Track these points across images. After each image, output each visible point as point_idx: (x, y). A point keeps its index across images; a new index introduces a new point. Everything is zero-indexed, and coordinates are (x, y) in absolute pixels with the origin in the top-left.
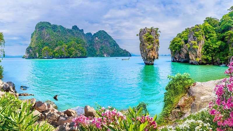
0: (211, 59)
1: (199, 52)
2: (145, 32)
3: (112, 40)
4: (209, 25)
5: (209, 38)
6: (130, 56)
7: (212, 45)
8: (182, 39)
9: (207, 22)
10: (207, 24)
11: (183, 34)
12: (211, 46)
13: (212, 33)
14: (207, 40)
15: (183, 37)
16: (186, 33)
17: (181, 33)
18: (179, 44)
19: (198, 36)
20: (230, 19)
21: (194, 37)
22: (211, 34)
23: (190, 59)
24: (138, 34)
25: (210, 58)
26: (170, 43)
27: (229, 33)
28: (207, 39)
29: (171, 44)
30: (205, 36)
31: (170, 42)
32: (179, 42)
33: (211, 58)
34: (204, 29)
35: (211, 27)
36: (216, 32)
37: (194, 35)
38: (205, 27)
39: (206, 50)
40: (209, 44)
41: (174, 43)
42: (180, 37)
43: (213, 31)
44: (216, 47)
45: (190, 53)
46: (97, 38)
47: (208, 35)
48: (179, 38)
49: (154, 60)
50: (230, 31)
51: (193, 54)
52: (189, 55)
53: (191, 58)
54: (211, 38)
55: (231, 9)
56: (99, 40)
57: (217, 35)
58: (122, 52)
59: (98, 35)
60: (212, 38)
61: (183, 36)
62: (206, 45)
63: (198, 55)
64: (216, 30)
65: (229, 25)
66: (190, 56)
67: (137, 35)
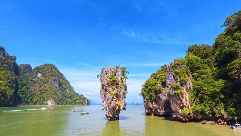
0: (210, 111)
1: (186, 100)
2: (108, 72)
3: (64, 80)
4: (195, 57)
5: (198, 77)
6: (89, 104)
7: (206, 88)
8: (158, 80)
9: (191, 53)
10: (192, 56)
11: (159, 73)
12: (204, 90)
13: (203, 68)
14: (196, 80)
15: (158, 79)
16: (163, 72)
17: (156, 72)
18: (154, 88)
19: (180, 75)
20: (230, 41)
21: (174, 78)
22: (202, 70)
23: (172, 111)
24: (100, 75)
25: (207, 110)
26: (142, 87)
27: (234, 64)
28: (195, 78)
29: (144, 89)
30: (192, 74)
31: (142, 85)
32: (153, 86)
33: (209, 109)
34: (189, 64)
35: (199, 59)
36: (209, 65)
37: (174, 74)
38: (189, 61)
39: (197, 96)
40: (200, 86)
41: (147, 87)
42: (155, 78)
43: (204, 64)
44: (216, 91)
45: (171, 102)
46: (39, 75)
47: (197, 73)
48: (154, 80)
49: (119, 112)
50: (235, 61)
51: (176, 103)
52: (170, 104)
53: (173, 108)
54: (202, 76)
55: (226, 24)
56: (43, 78)
57: (213, 71)
58: (77, 98)
59: (43, 71)
60: (205, 75)
61: (159, 76)
62: (196, 89)
63: (185, 105)
64: (209, 62)
65: (231, 50)
66: (172, 105)
67: (98, 76)
